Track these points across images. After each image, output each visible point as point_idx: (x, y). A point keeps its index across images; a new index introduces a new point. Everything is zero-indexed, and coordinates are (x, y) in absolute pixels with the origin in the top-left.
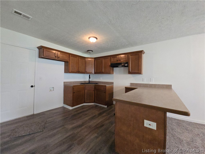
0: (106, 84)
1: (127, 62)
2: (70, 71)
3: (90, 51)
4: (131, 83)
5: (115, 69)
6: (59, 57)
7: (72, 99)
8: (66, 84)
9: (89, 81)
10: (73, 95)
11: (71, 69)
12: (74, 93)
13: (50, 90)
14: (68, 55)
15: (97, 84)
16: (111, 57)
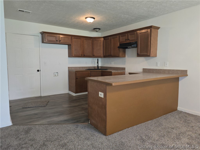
0: (111, 70)
1: (136, 41)
2: (73, 55)
3: (96, 30)
4: (143, 69)
5: (127, 50)
6: (60, 41)
7: (75, 85)
8: (70, 69)
9: (98, 67)
10: (76, 81)
11: (74, 53)
12: (76, 78)
13: (54, 75)
14: (70, 37)
15: (106, 69)
16: (120, 36)
